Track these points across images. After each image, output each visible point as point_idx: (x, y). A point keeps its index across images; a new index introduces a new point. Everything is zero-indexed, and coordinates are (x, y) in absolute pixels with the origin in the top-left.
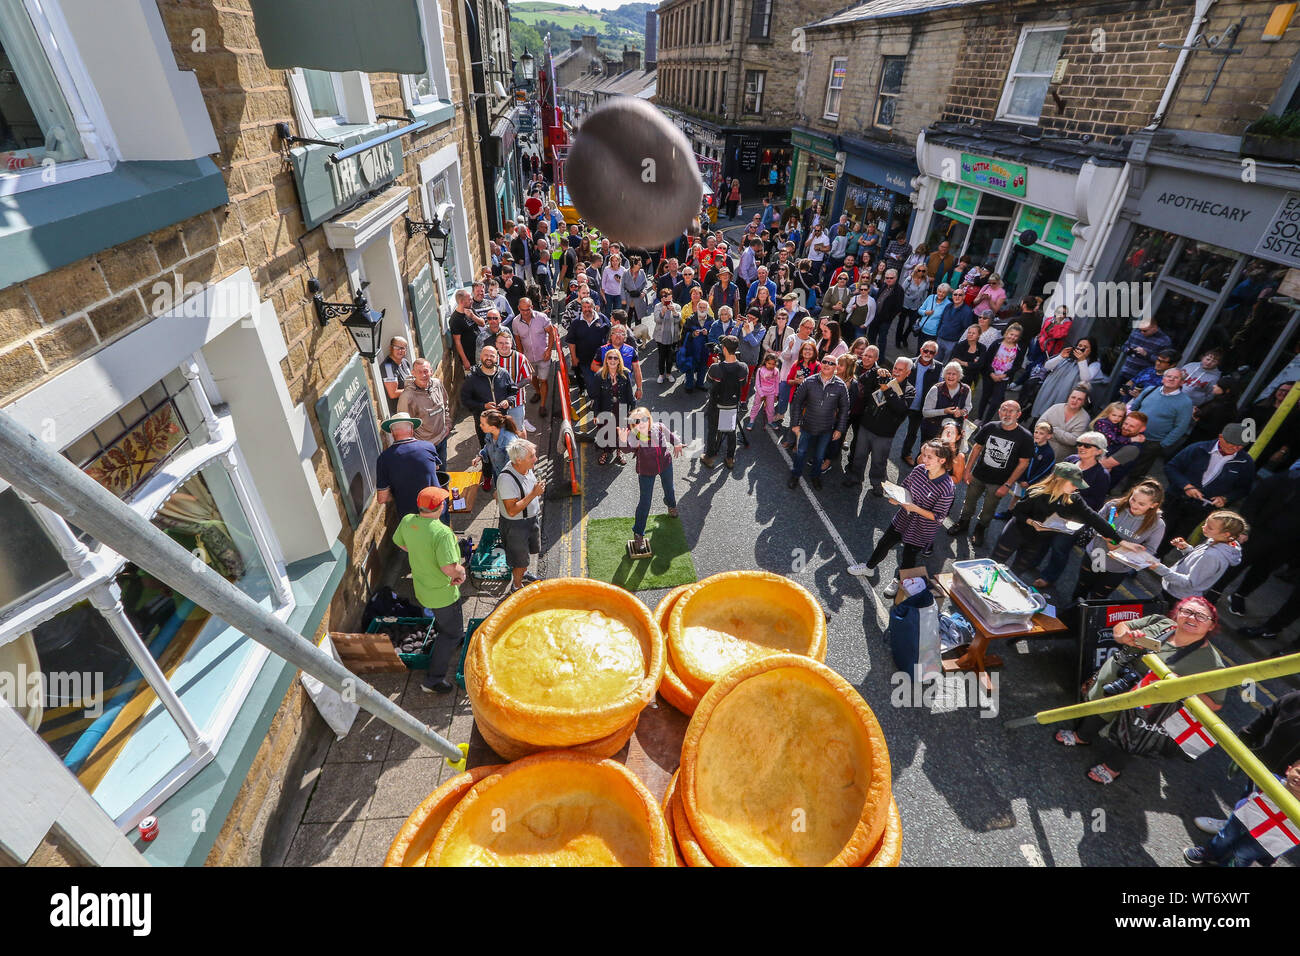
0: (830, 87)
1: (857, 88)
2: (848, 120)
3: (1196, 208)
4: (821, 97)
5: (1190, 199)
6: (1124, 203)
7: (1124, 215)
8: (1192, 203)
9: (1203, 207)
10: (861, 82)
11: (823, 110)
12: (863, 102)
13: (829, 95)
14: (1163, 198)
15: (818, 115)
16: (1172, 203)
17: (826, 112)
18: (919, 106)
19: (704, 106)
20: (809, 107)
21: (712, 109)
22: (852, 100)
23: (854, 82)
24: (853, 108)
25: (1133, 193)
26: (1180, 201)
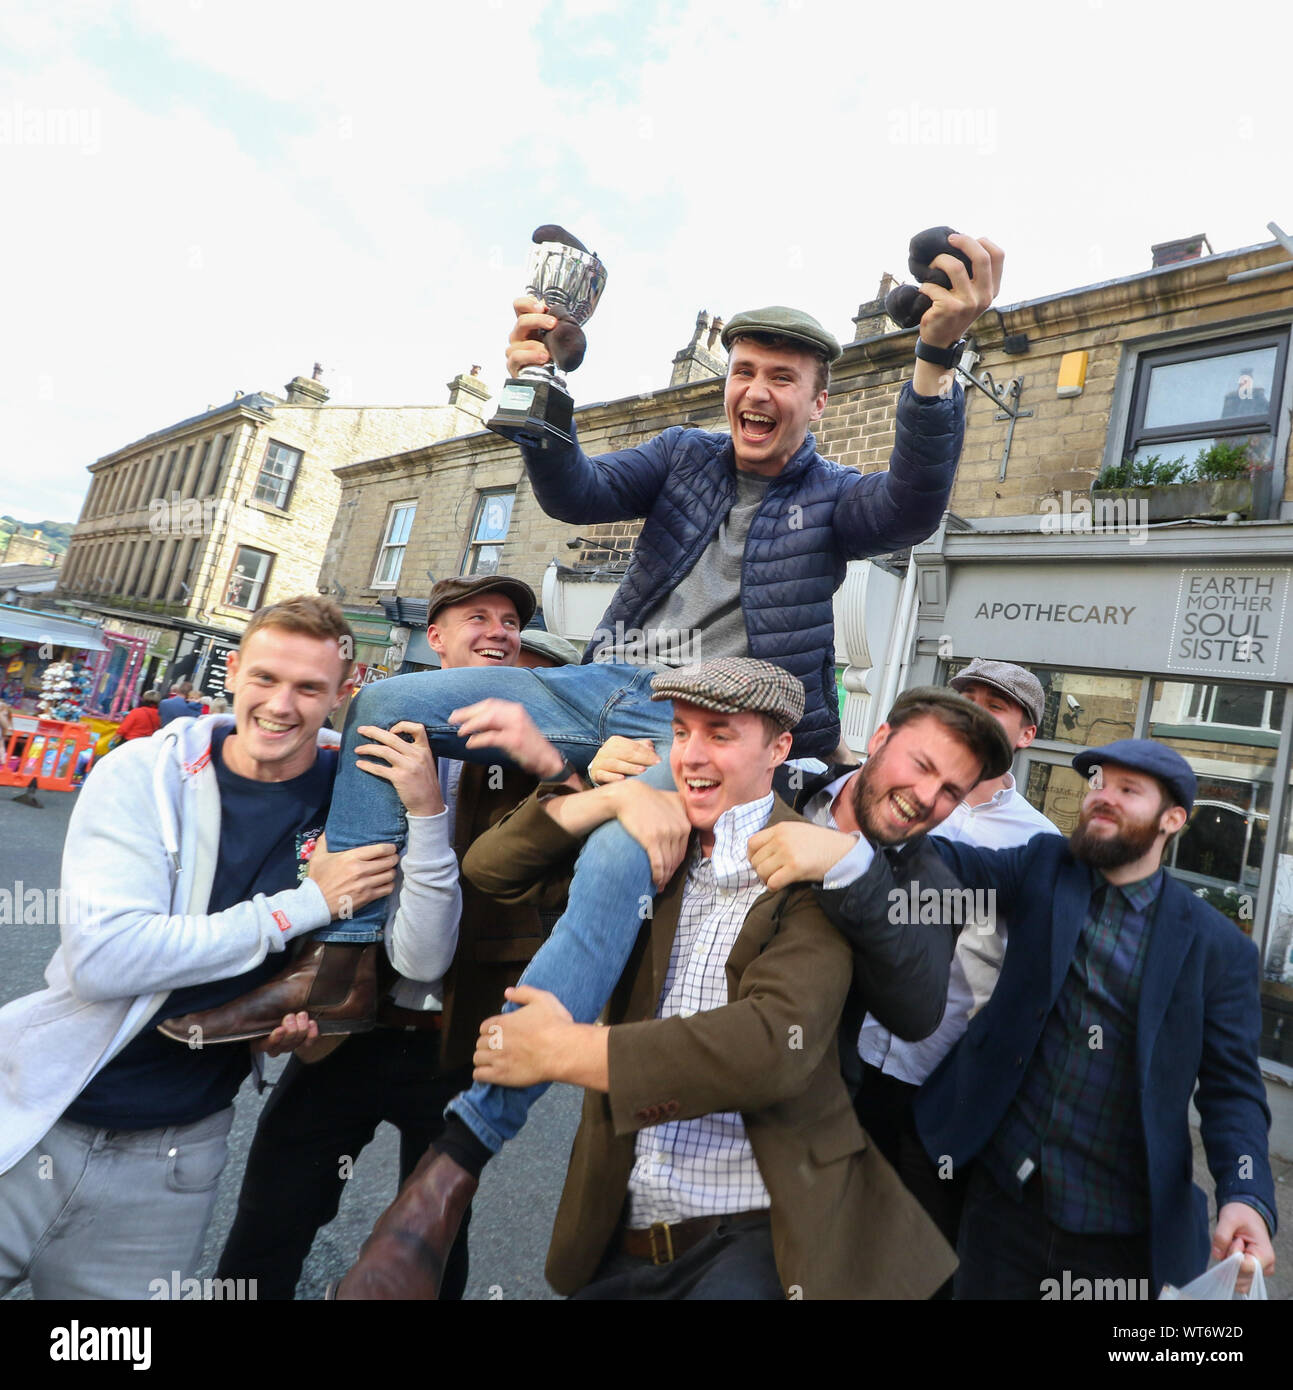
0: (385, 544)
1: (433, 537)
2: (415, 584)
3: (1044, 617)
4: (369, 558)
5: (1029, 606)
6: (918, 628)
7: (923, 648)
8: (1034, 610)
9: (1054, 613)
10: (440, 529)
11: (371, 576)
12: (443, 555)
13: (382, 557)
14: (982, 611)
15: (361, 583)
16: (1000, 615)
17: (375, 580)
18: (541, 548)
19: (147, 593)
20: (347, 574)
21: (162, 595)
22: (423, 555)
23: (429, 530)
24: (426, 565)
25: (929, 610)
26: (1012, 612)
